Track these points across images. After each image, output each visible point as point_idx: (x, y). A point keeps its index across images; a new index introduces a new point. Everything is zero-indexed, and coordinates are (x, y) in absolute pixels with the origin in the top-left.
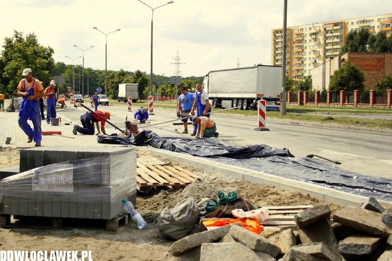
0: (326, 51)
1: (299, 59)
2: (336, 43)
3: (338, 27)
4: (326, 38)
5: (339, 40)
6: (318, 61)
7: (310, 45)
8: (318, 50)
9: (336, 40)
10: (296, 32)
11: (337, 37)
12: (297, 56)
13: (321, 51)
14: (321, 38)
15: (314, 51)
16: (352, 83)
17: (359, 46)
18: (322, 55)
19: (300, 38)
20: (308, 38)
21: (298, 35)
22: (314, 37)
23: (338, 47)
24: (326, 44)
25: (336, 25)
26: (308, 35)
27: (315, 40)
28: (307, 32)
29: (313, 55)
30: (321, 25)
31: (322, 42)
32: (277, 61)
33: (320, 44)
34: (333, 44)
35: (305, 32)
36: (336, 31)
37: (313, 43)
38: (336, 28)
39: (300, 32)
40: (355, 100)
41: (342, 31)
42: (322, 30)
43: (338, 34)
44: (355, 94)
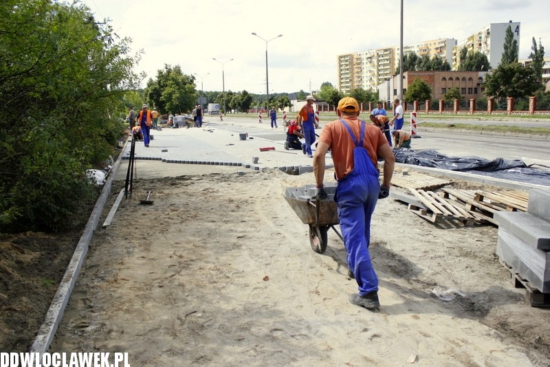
0: (379, 70)
1: (359, 77)
2: (387, 65)
3: (388, 52)
4: (379, 61)
5: (388, 62)
6: (373, 79)
7: (366, 66)
8: (372, 69)
9: (386, 62)
10: (355, 57)
11: (387, 60)
12: (357, 75)
13: (375, 70)
14: (375, 61)
15: (370, 71)
16: (423, 95)
17: (410, 66)
18: (376, 73)
19: (359, 61)
20: (365, 61)
21: (357, 59)
22: (369, 60)
23: (388, 67)
24: (379, 66)
25: (386, 50)
26: (365, 59)
27: (370, 62)
28: (364, 57)
29: (369, 74)
30: (375, 51)
31: (376, 64)
32: (342, 79)
33: (374, 65)
34: (384, 65)
35: (362, 57)
36: (386, 55)
37: (369, 65)
38: (385, 53)
39: (359, 57)
40: (427, 108)
41: (391, 55)
42: (376, 55)
43: (388, 57)
44: (427, 103)
